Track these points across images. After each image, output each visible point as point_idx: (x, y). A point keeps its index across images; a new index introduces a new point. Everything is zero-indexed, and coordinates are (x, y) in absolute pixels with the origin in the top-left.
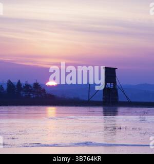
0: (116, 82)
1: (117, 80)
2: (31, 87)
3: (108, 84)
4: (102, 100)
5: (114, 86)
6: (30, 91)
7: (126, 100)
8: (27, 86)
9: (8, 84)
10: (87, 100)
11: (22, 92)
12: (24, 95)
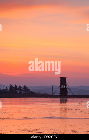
0: (66, 85)
1: (67, 84)
2: (22, 88)
3: (63, 86)
4: (59, 94)
5: (65, 87)
6: (22, 90)
7: (72, 94)
8: (20, 87)
9: (10, 86)
10: (52, 94)
11: (17, 91)
12: (18, 92)
